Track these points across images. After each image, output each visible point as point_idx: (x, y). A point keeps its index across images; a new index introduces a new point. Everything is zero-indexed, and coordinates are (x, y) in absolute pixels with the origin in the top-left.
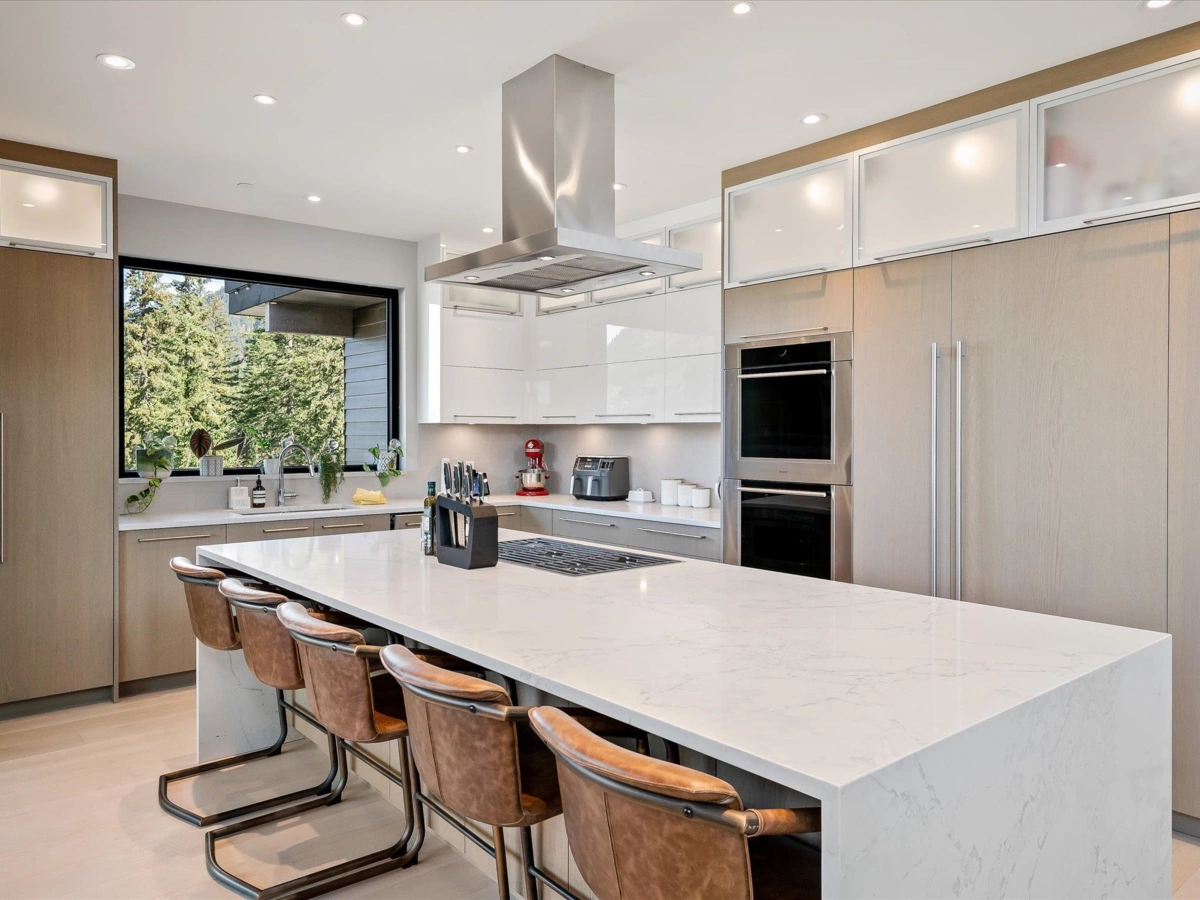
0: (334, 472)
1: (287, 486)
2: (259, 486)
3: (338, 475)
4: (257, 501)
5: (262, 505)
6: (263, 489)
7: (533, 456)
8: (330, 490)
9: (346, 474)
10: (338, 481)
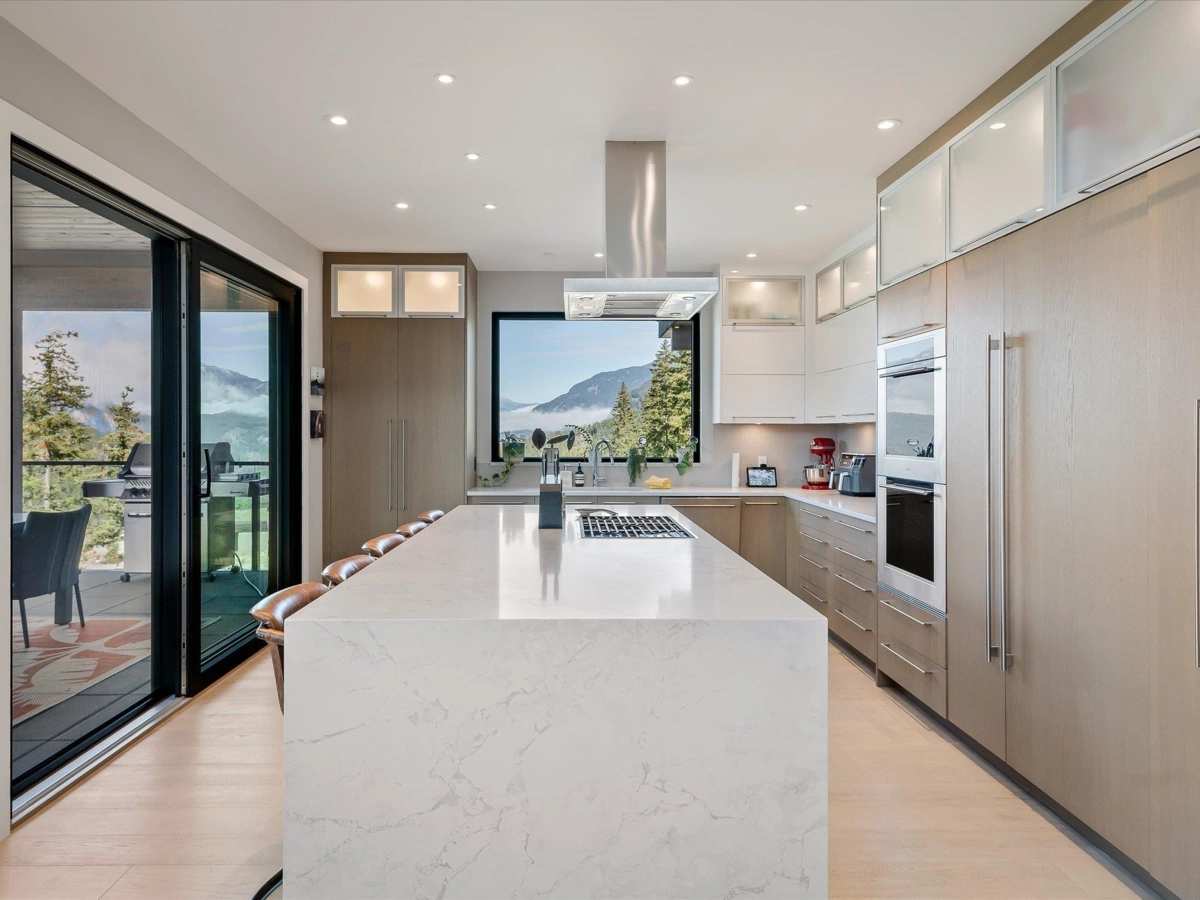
0: (639, 463)
1: (601, 472)
2: (580, 471)
3: (642, 465)
4: (578, 482)
5: (581, 485)
6: (582, 473)
7: (819, 453)
8: (635, 477)
9: (649, 464)
10: (642, 470)
